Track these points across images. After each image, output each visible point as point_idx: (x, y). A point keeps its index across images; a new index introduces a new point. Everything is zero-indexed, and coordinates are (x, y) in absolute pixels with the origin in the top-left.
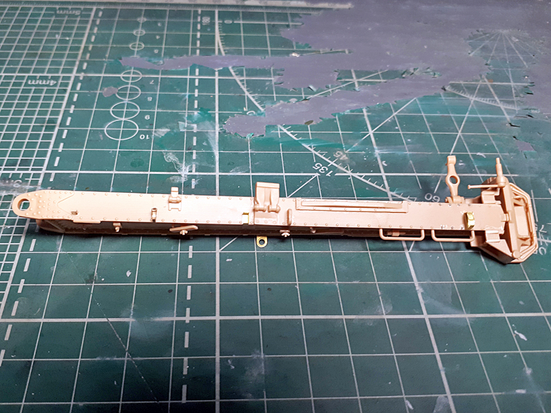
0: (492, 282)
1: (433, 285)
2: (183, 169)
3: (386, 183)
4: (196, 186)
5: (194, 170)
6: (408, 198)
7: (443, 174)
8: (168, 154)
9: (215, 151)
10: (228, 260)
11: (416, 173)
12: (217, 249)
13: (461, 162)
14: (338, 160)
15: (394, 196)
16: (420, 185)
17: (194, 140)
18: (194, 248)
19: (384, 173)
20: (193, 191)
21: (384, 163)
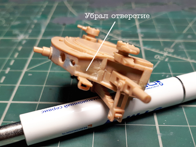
2: (21, 37)
3: (141, 43)
4: (25, 43)
5: (27, 37)
6: (153, 50)
7: (177, 41)
8: (16, 31)
9: (43, 30)
10: (30, 75)
11: (161, 40)
12: (25, 70)
13: (189, 37)
14: (115, 34)
15: (144, 49)
16: (162, 45)
17: (33, 26)
18: (10, 69)
19: (141, 40)
20: (22, 45)
21: (142, 35)
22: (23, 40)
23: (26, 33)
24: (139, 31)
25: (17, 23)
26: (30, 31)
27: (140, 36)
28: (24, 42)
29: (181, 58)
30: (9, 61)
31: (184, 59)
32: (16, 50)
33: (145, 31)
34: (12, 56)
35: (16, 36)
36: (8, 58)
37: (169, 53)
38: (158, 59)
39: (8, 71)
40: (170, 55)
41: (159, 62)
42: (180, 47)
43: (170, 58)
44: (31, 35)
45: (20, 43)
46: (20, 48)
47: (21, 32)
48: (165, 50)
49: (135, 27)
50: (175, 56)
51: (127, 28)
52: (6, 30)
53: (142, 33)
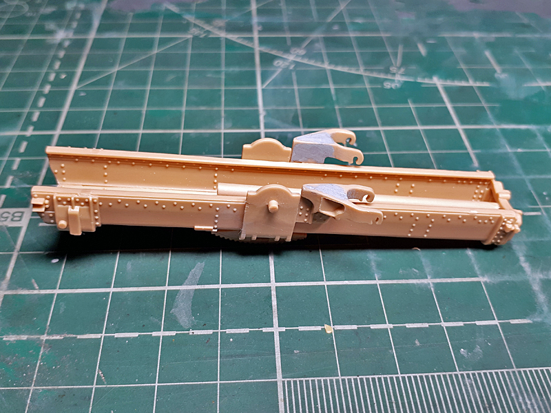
0: (337, 107)
1: (277, 110)
2: (61, 35)
3: (256, 41)
4: (69, 46)
5: (71, 35)
6: (274, 52)
7: (314, 35)
8: (51, 25)
9: (96, 23)
10: (82, 94)
11: (288, 35)
12: (74, 87)
13: (336, 28)
14: (215, 27)
15: (260, 51)
16: (289, 43)
17: (78, 16)
18: (51, 88)
19: (256, 35)
20: (65, 49)
21: (260, 28)
22: (63, 40)
23: (68, 27)
24: (255, 20)
25: (49, 10)
26: (75, 25)
27: (256, 29)
28: (67, 44)
29: (314, 64)
30: (47, 74)
31: (319, 65)
32: (55, 58)
33: (264, 19)
34: (51, 66)
35: (51, 32)
36: (44, 70)
37: (298, 56)
38: (279, 67)
39: (47, 89)
40: (299, 60)
41: (279, 70)
42: (317, 45)
43: (297, 64)
44: (77, 32)
45: (60, 45)
46: (62, 54)
47: (60, 26)
48: (292, 52)
49: (250, 13)
50: (305, 61)
51: (236, 17)
52: (34, 23)
53: (259, 24)
